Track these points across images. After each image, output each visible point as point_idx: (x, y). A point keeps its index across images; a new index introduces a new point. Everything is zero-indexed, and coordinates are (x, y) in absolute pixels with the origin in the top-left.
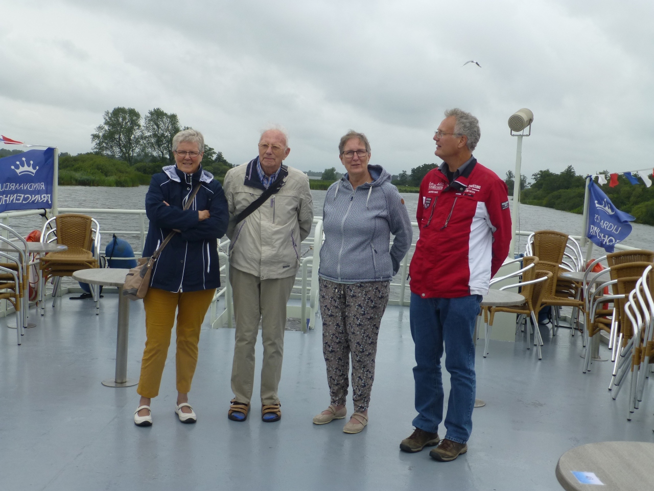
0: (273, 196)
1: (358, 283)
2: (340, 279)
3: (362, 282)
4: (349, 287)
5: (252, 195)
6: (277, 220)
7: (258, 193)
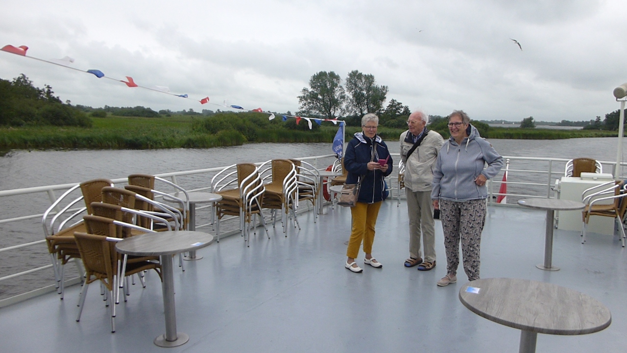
0: (418, 147)
1: (468, 201)
2: (456, 199)
3: (470, 200)
4: (462, 204)
5: (408, 147)
6: (421, 160)
7: (411, 146)
